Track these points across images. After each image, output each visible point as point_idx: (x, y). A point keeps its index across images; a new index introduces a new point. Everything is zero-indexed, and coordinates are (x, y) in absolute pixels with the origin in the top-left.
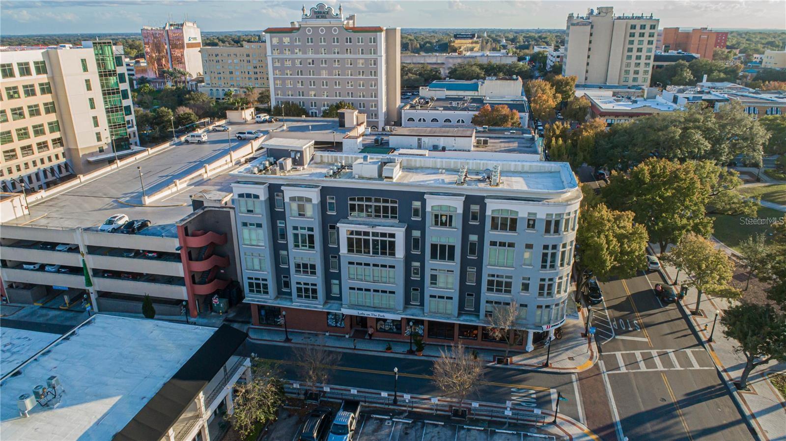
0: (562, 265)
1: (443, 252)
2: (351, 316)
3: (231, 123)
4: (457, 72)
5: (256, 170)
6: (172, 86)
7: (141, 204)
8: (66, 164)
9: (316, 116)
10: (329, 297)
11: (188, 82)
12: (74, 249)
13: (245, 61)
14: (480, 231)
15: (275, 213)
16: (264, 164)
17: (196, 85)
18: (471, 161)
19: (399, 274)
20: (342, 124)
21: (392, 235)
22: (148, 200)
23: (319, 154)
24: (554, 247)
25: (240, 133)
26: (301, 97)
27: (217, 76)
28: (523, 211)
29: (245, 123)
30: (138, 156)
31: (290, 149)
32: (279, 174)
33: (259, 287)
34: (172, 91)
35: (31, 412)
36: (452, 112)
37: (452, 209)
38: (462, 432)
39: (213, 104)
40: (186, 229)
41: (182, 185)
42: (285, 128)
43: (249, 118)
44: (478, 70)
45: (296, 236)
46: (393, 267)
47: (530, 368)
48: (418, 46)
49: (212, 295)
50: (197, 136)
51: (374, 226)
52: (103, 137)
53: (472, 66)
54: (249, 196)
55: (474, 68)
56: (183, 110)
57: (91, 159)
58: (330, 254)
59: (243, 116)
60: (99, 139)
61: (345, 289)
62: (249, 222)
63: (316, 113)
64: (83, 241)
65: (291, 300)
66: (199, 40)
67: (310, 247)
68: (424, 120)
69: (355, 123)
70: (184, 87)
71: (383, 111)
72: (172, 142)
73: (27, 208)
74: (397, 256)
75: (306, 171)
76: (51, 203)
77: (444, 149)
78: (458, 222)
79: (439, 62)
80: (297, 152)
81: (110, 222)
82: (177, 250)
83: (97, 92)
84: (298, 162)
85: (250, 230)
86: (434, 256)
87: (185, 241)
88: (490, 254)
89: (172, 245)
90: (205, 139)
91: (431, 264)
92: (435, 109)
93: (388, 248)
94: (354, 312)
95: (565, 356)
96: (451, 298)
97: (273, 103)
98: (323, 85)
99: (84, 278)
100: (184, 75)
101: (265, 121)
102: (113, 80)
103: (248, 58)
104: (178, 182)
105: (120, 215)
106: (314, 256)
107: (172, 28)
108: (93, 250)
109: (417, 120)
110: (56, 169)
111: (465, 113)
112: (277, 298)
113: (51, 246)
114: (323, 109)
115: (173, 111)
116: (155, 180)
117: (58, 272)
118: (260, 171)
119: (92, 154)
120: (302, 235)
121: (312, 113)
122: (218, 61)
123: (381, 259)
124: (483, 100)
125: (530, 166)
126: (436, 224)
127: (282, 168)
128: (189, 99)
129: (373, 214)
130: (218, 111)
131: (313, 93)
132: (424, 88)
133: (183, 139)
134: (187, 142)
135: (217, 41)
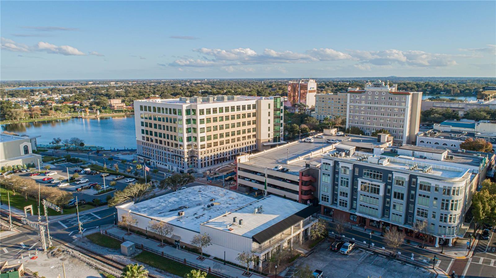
0: (452, 209)
1: (399, 196)
2: (360, 217)
3: (325, 135)
4: (470, 115)
5: (331, 155)
6: (299, 112)
7: (286, 163)
8: (255, 145)
9: (369, 135)
10: (352, 208)
11: (306, 110)
12: (264, 175)
13: (338, 102)
14: (415, 189)
15: (335, 172)
16: (334, 154)
17: (311, 112)
18: (422, 163)
19: (381, 202)
20: (379, 140)
21: (379, 186)
22: (289, 162)
23: (357, 152)
24: (447, 201)
25: (328, 140)
26: (362, 125)
27: (322, 109)
28: (433, 183)
29: (331, 135)
30: (285, 145)
31: (345, 149)
32: (339, 157)
33: (325, 199)
34: (299, 115)
35: (256, 213)
36: (448, 140)
37: (403, 179)
38: (392, 261)
39: (318, 124)
40: (302, 173)
41: (301, 158)
42: (350, 139)
43: (334, 133)
44: (485, 114)
45: (342, 181)
46: (378, 199)
47: (433, 252)
48: (459, 91)
49: (308, 200)
50: (309, 139)
51: (372, 181)
52: (271, 135)
53: (480, 111)
54: (327, 164)
55: (482, 113)
56: (304, 126)
57: (265, 144)
58: (354, 190)
59: (331, 132)
60: (269, 136)
61: (358, 205)
62: (325, 173)
63: (369, 133)
64: (266, 172)
65: (337, 206)
66: (315, 89)
67: (347, 186)
68: (430, 143)
69: (386, 140)
70: (304, 113)
71: (406, 136)
72: (299, 141)
73: (249, 159)
74: (380, 194)
75: (350, 158)
76: (255, 159)
77: (425, 158)
78: (406, 185)
79: (460, 107)
80: (348, 150)
81: (276, 168)
82: (298, 180)
83: (272, 118)
84: (347, 154)
85: (325, 176)
86: (395, 197)
87: (301, 178)
88: (418, 199)
89: (296, 178)
90: (312, 141)
91: (393, 200)
92: (438, 137)
93: (377, 191)
94: (361, 215)
95: (453, 252)
96: (401, 216)
97: (347, 127)
98: (374, 120)
99: (264, 186)
100: (305, 106)
101: (341, 136)
102: (278, 112)
103: (339, 101)
104: (300, 157)
105: (280, 166)
106: (348, 190)
107: (303, 82)
108: (269, 176)
109: (426, 142)
110: (252, 146)
111: (457, 141)
112: (331, 205)
113: (256, 173)
114: (373, 131)
115: (299, 126)
116: (291, 156)
117: (256, 182)
118: (332, 156)
119: (265, 142)
120: (344, 181)
121: (367, 133)
122: (323, 101)
123: (373, 195)
124: (475, 134)
125: (450, 168)
126: (397, 184)
127: (341, 155)
128: (306, 120)
129: (373, 177)
130: (320, 128)
131: (369, 123)
132: (437, 124)
133: (303, 140)
134: (305, 141)
135: (324, 85)
